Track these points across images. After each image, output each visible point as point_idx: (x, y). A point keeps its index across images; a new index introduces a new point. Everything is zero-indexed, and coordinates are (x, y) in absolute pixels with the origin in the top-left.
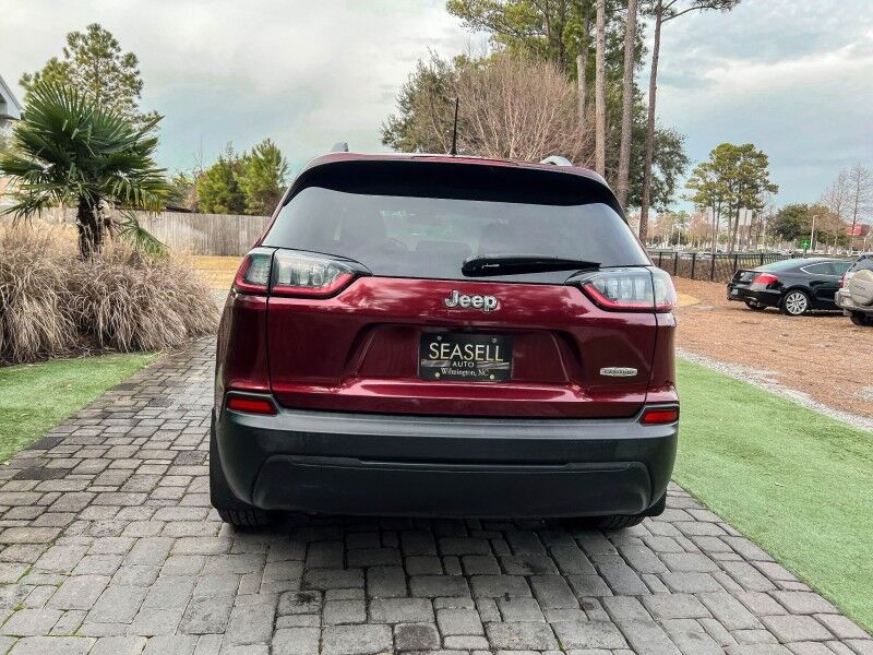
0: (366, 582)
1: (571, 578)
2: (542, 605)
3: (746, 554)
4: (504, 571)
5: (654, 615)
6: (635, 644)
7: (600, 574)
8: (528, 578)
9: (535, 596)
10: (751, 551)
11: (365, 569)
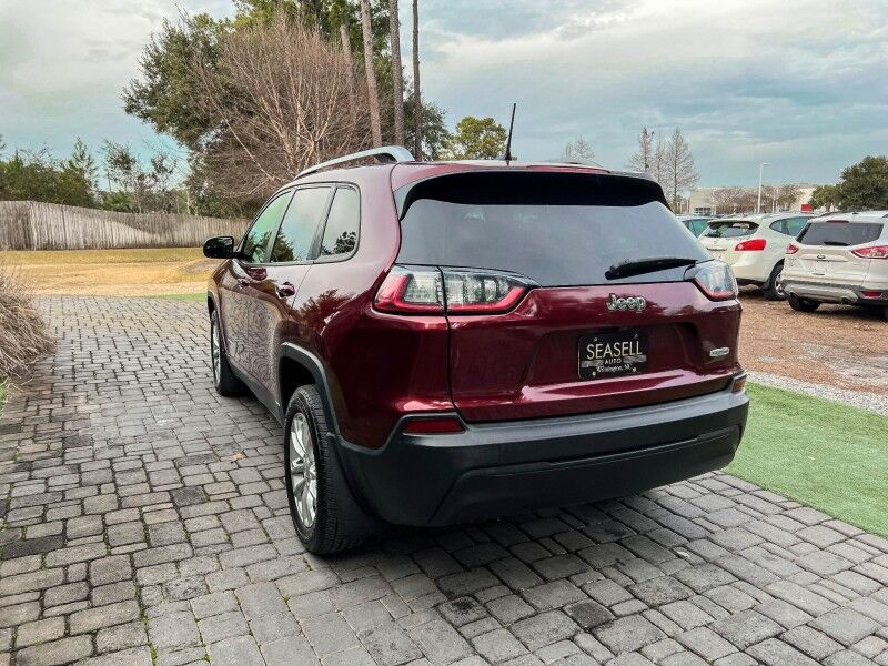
0: (498, 578)
1: (650, 535)
2: (649, 561)
3: (743, 488)
4: (597, 542)
5: (730, 550)
6: (740, 575)
7: (664, 527)
8: (618, 542)
9: (638, 556)
10: (743, 485)
11: (487, 567)
